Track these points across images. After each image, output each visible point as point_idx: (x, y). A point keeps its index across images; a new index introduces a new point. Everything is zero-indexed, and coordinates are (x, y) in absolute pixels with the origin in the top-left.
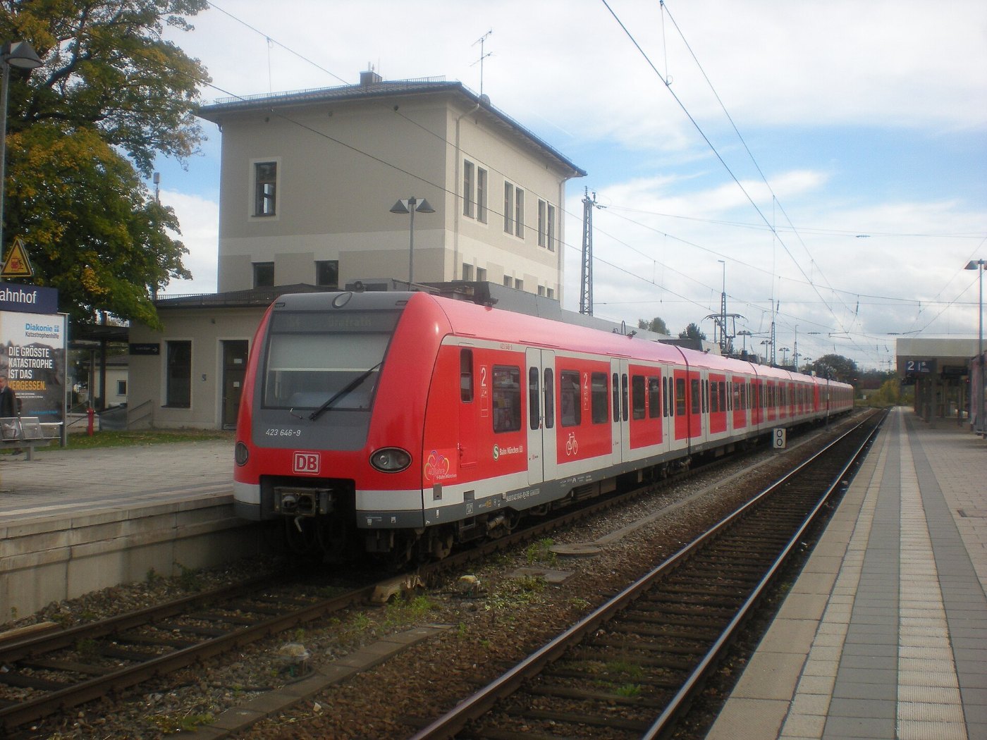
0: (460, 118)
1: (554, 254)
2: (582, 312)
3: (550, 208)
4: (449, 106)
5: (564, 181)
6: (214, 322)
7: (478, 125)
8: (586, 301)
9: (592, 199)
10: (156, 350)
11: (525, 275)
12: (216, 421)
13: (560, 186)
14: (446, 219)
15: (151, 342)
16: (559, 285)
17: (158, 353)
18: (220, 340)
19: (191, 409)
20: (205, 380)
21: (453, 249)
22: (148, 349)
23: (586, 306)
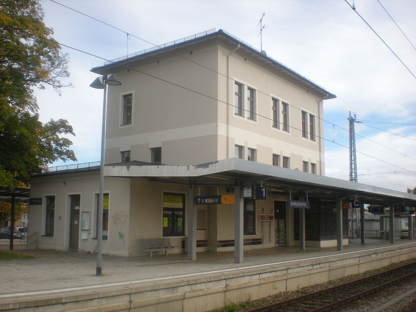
0: (229, 55)
1: (316, 143)
2: (351, 180)
3: (312, 117)
4: (219, 47)
5: (321, 101)
6: (65, 184)
7: (246, 61)
8: (353, 174)
9: (354, 118)
10: (40, 202)
11: (291, 154)
12: (65, 246)
13: (319, 103)
14: (219, 116)
15: (38, 197)
16: (320, 162)
17: (41, 204)
18: (69, 195)
19: (54, 238)
20: (60, 220)
21: (225, 135)
22: (37, 201)
23: (353, 177)
